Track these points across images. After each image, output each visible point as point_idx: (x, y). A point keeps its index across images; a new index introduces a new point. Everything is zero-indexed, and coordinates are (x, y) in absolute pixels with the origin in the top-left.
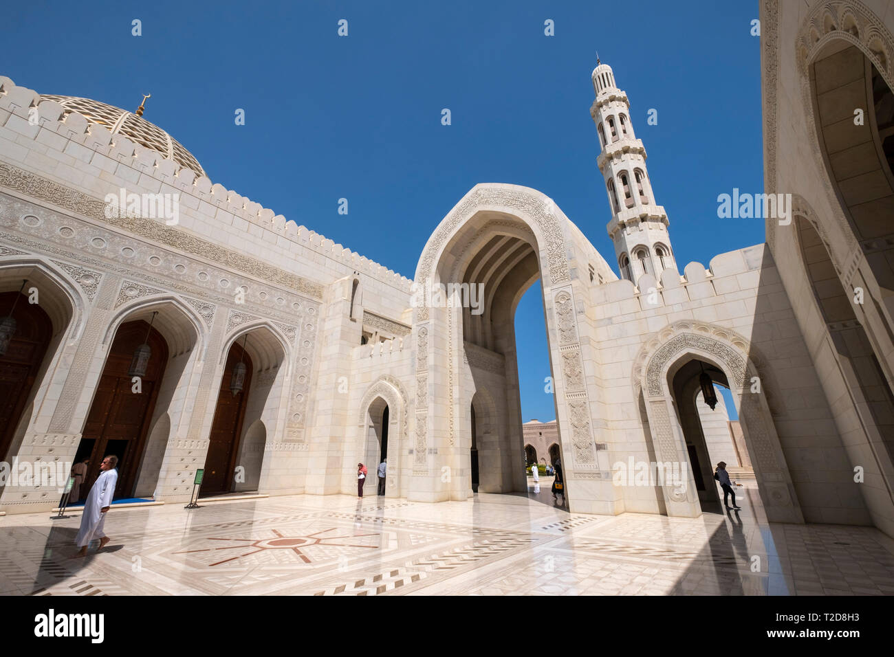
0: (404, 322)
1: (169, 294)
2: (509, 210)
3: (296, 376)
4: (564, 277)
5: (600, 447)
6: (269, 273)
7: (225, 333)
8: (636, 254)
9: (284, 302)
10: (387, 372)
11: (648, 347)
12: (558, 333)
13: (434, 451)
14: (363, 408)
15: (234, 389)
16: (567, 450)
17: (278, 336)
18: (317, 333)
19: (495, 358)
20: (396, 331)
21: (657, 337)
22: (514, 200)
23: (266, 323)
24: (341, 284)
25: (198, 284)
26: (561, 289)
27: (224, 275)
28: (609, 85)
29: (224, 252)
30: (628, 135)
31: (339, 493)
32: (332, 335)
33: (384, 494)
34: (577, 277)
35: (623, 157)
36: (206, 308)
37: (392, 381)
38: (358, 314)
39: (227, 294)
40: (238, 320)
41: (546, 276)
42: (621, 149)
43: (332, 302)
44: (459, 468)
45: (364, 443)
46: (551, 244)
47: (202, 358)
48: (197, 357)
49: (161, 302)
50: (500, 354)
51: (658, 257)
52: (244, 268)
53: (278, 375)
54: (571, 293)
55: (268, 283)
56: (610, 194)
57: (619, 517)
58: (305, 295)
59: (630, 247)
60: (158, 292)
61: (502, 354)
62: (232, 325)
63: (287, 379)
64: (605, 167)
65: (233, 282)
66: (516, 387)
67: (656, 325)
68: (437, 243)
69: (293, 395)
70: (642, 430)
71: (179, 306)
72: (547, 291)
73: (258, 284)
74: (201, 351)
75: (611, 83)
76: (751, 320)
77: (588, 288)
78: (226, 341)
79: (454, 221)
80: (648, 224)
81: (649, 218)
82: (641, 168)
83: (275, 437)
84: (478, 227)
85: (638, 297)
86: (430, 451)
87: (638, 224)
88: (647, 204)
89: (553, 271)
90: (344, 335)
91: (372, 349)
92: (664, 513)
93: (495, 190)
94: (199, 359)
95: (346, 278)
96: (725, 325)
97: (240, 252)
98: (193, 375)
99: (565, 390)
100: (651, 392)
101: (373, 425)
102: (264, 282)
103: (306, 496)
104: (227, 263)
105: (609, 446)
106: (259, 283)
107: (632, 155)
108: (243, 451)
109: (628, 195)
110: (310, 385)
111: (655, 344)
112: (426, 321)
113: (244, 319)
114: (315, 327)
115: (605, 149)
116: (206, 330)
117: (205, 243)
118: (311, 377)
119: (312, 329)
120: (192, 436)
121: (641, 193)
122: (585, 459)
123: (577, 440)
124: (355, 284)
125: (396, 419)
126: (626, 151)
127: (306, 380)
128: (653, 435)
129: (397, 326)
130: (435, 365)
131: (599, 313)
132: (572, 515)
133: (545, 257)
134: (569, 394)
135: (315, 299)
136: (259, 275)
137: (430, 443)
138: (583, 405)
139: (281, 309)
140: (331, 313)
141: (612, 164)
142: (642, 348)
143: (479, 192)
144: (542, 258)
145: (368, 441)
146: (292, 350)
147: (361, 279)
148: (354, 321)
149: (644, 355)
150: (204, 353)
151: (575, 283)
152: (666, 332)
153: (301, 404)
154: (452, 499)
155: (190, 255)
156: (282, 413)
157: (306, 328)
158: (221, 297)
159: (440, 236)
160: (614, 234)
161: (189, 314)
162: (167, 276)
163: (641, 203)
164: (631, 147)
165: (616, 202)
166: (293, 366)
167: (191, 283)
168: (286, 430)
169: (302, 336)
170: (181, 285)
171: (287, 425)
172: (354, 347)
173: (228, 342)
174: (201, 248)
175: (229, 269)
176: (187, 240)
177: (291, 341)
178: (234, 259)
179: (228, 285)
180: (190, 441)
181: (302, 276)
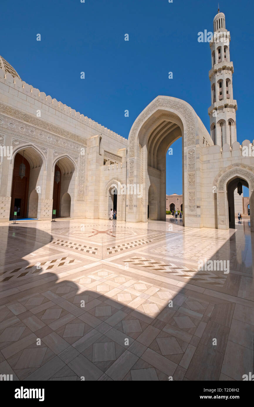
0: (119, 155)
1: (30, 143)
2: (172, 110)
3: (80, 176)
4: (193, 143)
5: (198, 207)
6: (66, 134)
7: (53, 160)
8: (219, 124)
9: (73, 147)
10: (116, 176)
11: (222, 173)
12: (188, 166)
13: (136, 206)
14: (107, 189)
15: (57, 181)
16: (186, 207)
17: (72, 161)
18: (86, 160)
19: (157, 172)
20: (116, 159)
21: (226, 169)
22: (174, 106)
23: (67, 156)
24: (95, 138)
25: (40, 139)
26: (191, 148)
27: (49, 135)
28: (222, 27)
29: (48, 124)
30: (227, 59)
31: (99, 218)
32: (92, 160)
33: (116, 219)
34: (199, 144)
35: (222, 72)
36: (44, 149)
37: (118, 180)
38: (102, 152)
39: (51, 143)
40: (57, 154)
41: (186, 142)
42: (221, 67)
43: (91, 146)
44: (144, 212)
45: (108, 202)
46: (189, 128)
48: (44, 169)
49: (28, 147)
50: (159, 170)
51: (229, 126)
52: (56, 132)
53: (73, 176)
54: (195, 150)
55: (66, 138)
56: (212, 92)
57: (201, 229)
58: (80, 144)
59: (217, 120)
60: (26, 142)
61: (160, 170)
62: (55, 156)
63: (77, 178)
64: (213, 77)
65: (53, 138)
66: (165, 183)
68: (138, 123)
69: (79, 184)
70: (214, 202)
71: (34, 148)
72: (185, 148)
74: (45, 167)
75: (223, 26)
77: (202, 148)
78: (53, 163)
79: (147, 113)
80: (228, 109)
81: (228, 106)
82: (230, 78)
83: (74, 199)
84: (157, 116)
85: (221, 153)
86: (135, 206)
87: (223, 109)
88: (229, 98)
89: (189, 140)
90: (97, 161)
91: (109, 167)
92: (217, 228)
93: (167, 99)
94: (45, 170)
95: (96, 136)
97: (54, 125)
98: (44, 176)
99: (188, 187)
100: (220, 189)
101: (110, 196)
102: (64, 138)
103: (87, 219)
104: (49, 129)
105: (201, 207)
106: (62, 139)
107: (226, 71)
108: (62, 203)
109: (221, 93)
110: (85, 180)
111: (225, 172)
112: (133, 158)
113: (59, 154)
114: (85, 157)
115: (214, 67)
116: (46, 158)
117: (40, 121)
118: (85, 177)
120: (47, 198)
121: (227, 92)
122: (192, 211)
123: (190, 204)
124: (100, 139)
126: (224, 68)
127: (83, 178)
129: (117, 157)
130: (137, 175)
131: (205, 158)
132: (185, 228)
133: (186, 134)
134: (189, 189)
135: (84, 145)
136: (62, 135)
137: (134, 203)
138: (194, 193)
139: (72, 150)
140: (91, 151)
141: (216, 75)
142: (219, 173)
143: (159, 100)
144: (185, 134)
145: (109, 201)
146: (77, 166)
147: (103, 136)
148: (100, 155)
149: (220, 176)
150: (46, 167)
151: (197, 146)
152: (230, 167)
153: (82, 187)
154: (141, 221)
155: (35, 126)
156: (76, 191)
157: (82, 158)
158: (49, 145)
159: (140, 120)
160: (210, 113)
161: (39, 152)
162: (28, 136)
163: (226, 98)
164: (227, 66)
165: (215, 96)
166: (78, 173)
167: (37, 139)
168: (78, 196)
169: (80, 161)
170: (34, 139)
171: (78, 195)
172: (101, 166)
173: (54, 163)
174: (38, 123)
175: (51, 132)
176: (33, 119)
177: (77, 163)
178: (52, 127)
179: (51, 139)
180: (46, 200)
181: (79, 135)
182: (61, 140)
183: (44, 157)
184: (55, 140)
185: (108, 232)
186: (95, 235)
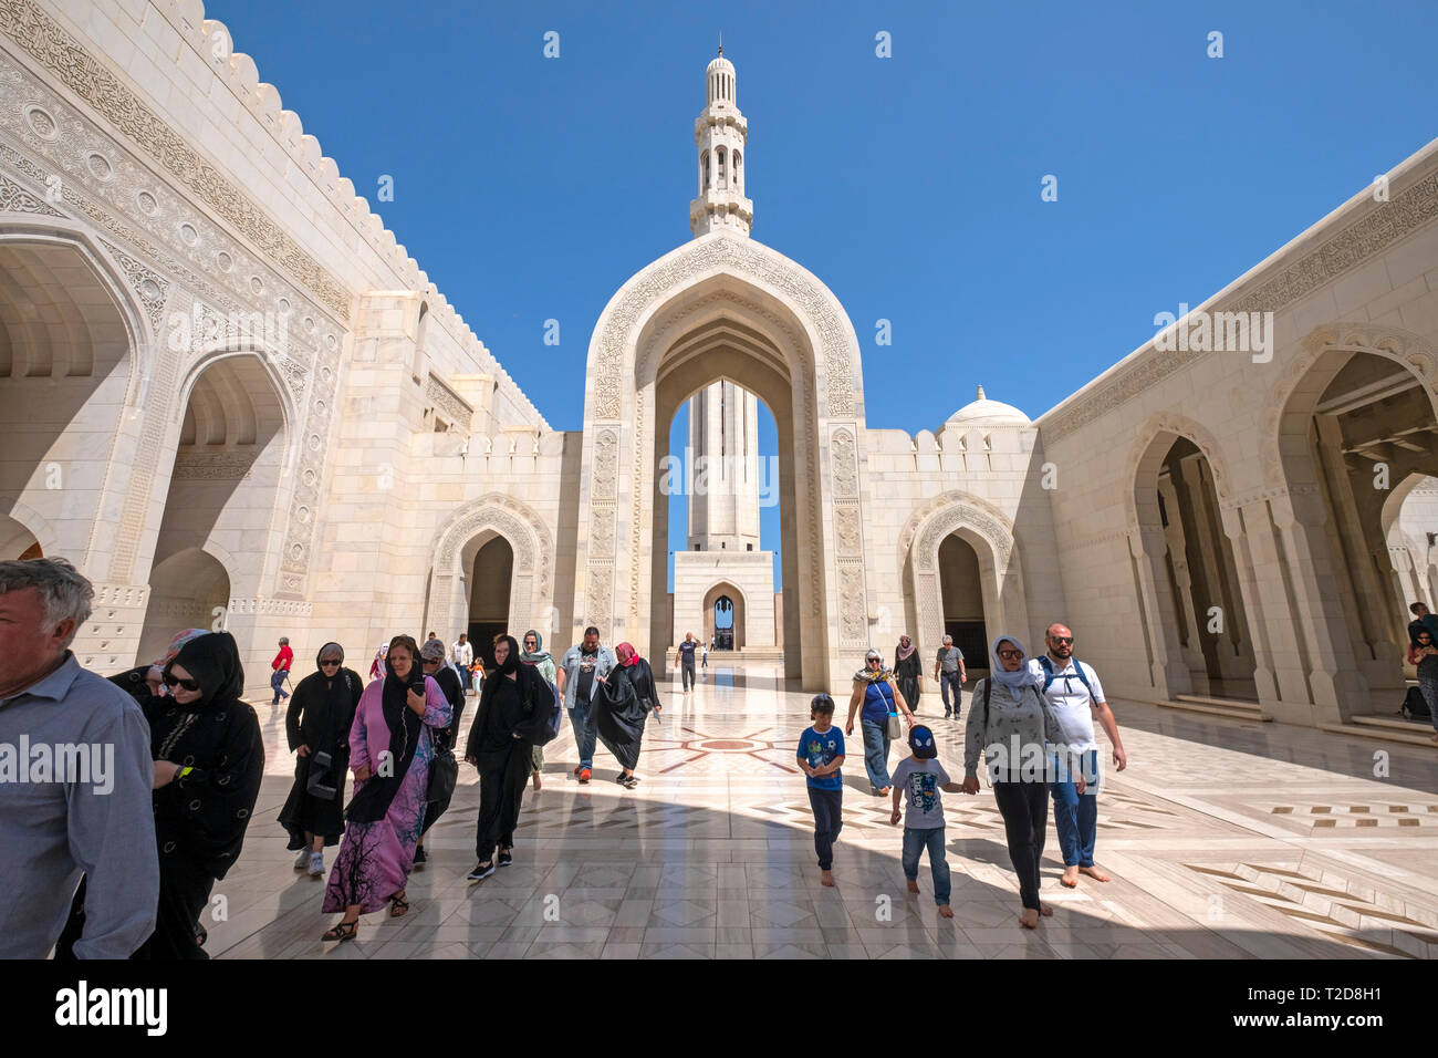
0: (464, 395)
1: (75, 225)
3: (301, 469)
4: (846, 410)
6: (269, 238)
9: (290, 310)
10: (503, 489)
11: (919, 515)
12: (833, 481)
13: (622, 623)
14: (448, 546)
16: (833, 624)
17: (276, 382)
18: (337, 390)
20: (455, 412)
21: (931, 504)
22: (783, 279)
23: (257, 349)
25: (136, 217)
26: (842, 426)
27: (188, 215)
28: (729, 98)
29: (191, 157)
30: (738, 187)
35: (729, 217)
36: (150, 282)
37: (515, 507)
38: (424, 372)
39: (193, 263)
41: (823, 403)
42: (726, 204)
46: (832, 361)
47: (141, 399)
48: (130, 398)
49: (56, 239)
52: (227, 212)
55: (268, 261)
58: (324, 306)
60: (50, 211)
64: (702, 223)
65: (204, 238)
67: (931, 491)
69: (294, 507)
71: (94, 261)
72: (823, 423)
73: (249, 258)
75: (731, 96)
76: (1017, 503)
78: (187, 370)
79: (677, 272)
83: (260, 589)
85: (915, 455)
86: (618, 622)
89: (832, 400)
90: (402, 410)
91: (464, 443)
94: (133, 404)
95: (409, 294)
96: (995, 503)
97: (222, 171)
99: (837, 553)
100: (922, 564)
101: (464, 576)
102: (261, 255)
104: (196, 187)
105: (880, 621)
106: (252, 256)
107: (737, 219)
110: (320, 491)
111: (929, 512)
112: (616, 422)
114: (335, 376)
115: (705, 194)
116: (149, 336)
117: (153, 120)
118: (323, 476)
119: (330, 379)
120: (118, 577)
122: (855, 635)
123: (845, 612)
124: (423, 310)
125: (530, 569)
126: (733, 210)
127: (315, 480)
128: (919, 609)
130: (628, 494)
133: (823, 377)
134: (841, 560)
135: (340, 320)
136: (252, 238)
137: (617, 610)
138: (857, 574)
141: (712, 221)
142: (912, 514)
143: (723, 242)
144: (819, 377)
146: (299, 412)
148: (416, 380)
149: (917, 523)
150: (143, 391)
151: (861, 421)
152: (939, 501)
153: (304, 526)
155: (120, 137)
156: (274, 541)
157: (321, 375)
158: (181, 266)
161: (116, 290)
164: (739, 208)
166: (297, 449)
167: (121, 212)
168: (280, 573)
169: (314, 390)
170: (100, 209)
171: (281, 566)
172: (414, 433)
173: (190, 373)
174: (145, 128)
175: (199, 204)
176: (117, 97)
177: (298, 396)
178: (210, 182)
179: (197, 242)
180: (112, 587)
181: (323, 264)
182: (245, 260)
183: (140, 326)
184: (215, 254)
185: (757, 746)
186: (697, 763)
